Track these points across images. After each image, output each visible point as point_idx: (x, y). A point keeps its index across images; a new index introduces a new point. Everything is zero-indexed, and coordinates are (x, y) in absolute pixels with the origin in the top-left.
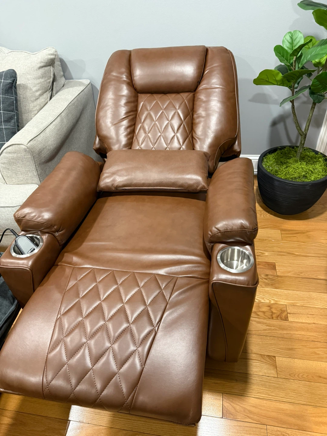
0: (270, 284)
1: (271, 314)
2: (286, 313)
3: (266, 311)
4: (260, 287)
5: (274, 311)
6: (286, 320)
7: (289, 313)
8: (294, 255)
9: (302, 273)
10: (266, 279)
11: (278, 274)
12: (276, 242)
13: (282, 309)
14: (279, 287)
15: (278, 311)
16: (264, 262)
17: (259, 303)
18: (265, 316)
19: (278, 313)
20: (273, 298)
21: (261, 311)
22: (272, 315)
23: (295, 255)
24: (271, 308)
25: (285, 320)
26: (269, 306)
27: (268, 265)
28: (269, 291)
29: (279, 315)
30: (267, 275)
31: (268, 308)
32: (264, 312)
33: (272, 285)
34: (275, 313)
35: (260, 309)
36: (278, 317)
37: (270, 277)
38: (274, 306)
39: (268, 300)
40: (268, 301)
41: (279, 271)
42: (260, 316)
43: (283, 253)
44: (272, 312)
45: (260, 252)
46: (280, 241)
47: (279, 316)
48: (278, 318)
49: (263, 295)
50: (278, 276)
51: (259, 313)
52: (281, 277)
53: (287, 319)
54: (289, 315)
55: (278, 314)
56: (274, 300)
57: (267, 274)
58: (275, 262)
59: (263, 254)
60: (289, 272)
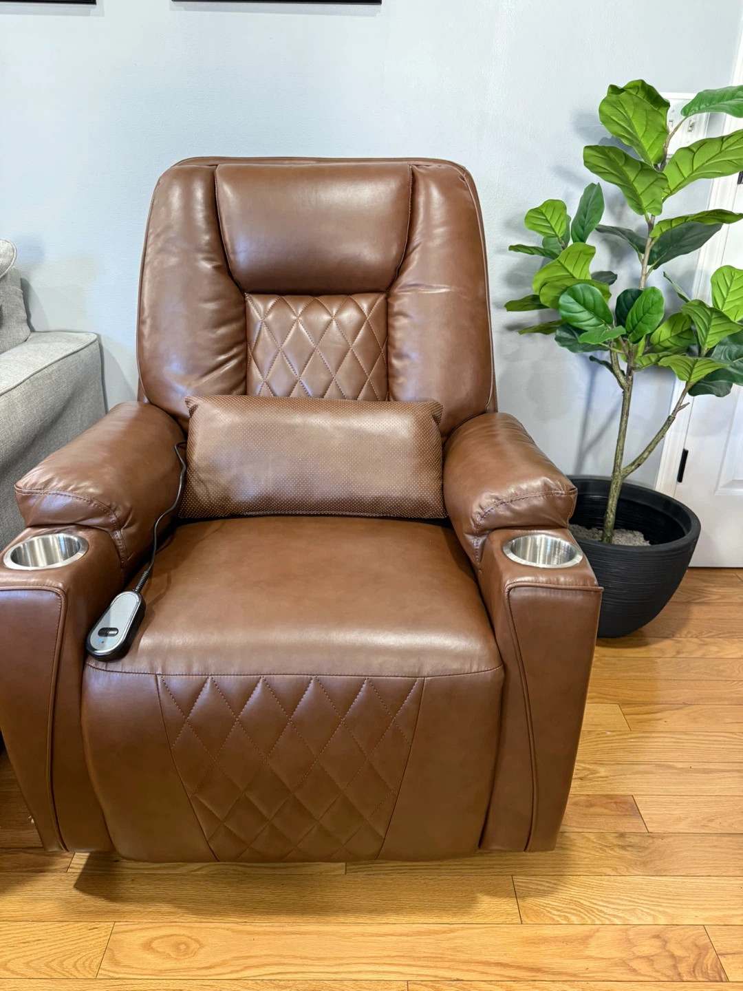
0: (638, 863)
1: (670, 962)
2: (711, 955)
3: (653, 953)
4: (614, 873)
5: (678, 952)
6: (722, 981)
7: (722, 954)
8: (672, 771)
9: (711, 821)
10: (623, 847)
11: (650, 830)
12: (618, 737)
13: (697, 942)
14: (665, 870)
15: (687, 949)
16: (605, 796)
17: (627, 930)
18: (656, 971)
19: (689, 957)
20: (661, 909)
21: (639, 954)
22: (675, 967)
23: (677, 769)
24: (665, 942)
25: (718, 979)
26: (657, 937)
27: (616, 803)
28: (642, 884)
29: (695, 964)
30: (622, 835)
31: (657, 943)
32: (649, 959)
33: (644, 864)
34: (681, 959)
35: (634, 949)
36: (694, 971)
37: (635, 840)
38: (671, 935)
39: (649, 914)
40: (649, 920)
41: (651, 818)
42: (639, 974)
43: (644, 766)
44: (673, 956)
45: (585, 769)
46: (625, 734)
47: (698, 968)
48: (695, 977)
49: (630, 901)
50: (651, 835)
51: (635, 964)
52: (661, 836)
53: (723, 976)
54: (722, 959)
55: (691, 960)
56: (664, 913)
57: (622, 830)
58: (630, 793)
59: (593, 772)
60: (679, 820)
